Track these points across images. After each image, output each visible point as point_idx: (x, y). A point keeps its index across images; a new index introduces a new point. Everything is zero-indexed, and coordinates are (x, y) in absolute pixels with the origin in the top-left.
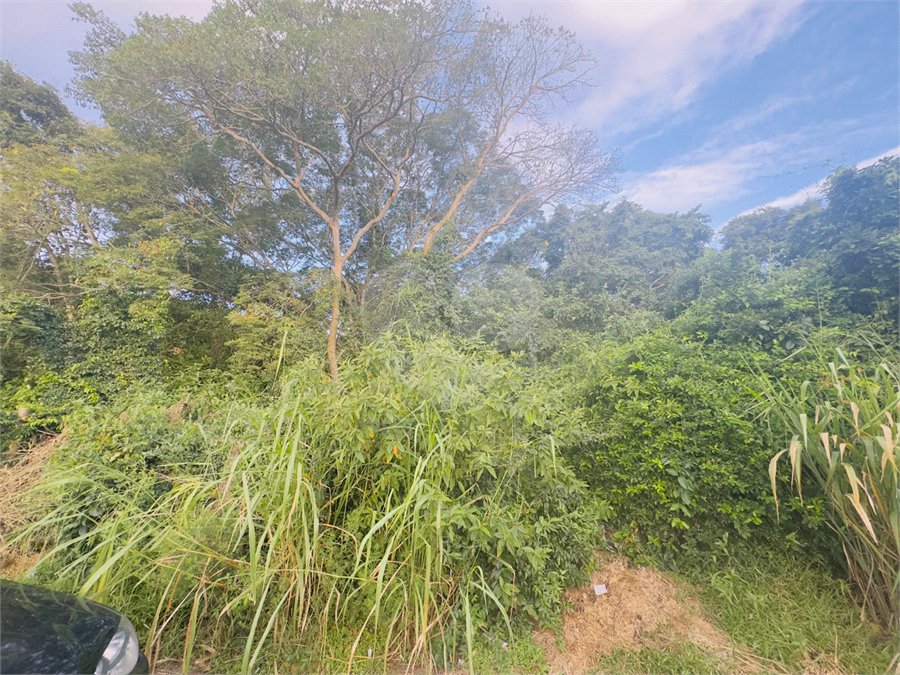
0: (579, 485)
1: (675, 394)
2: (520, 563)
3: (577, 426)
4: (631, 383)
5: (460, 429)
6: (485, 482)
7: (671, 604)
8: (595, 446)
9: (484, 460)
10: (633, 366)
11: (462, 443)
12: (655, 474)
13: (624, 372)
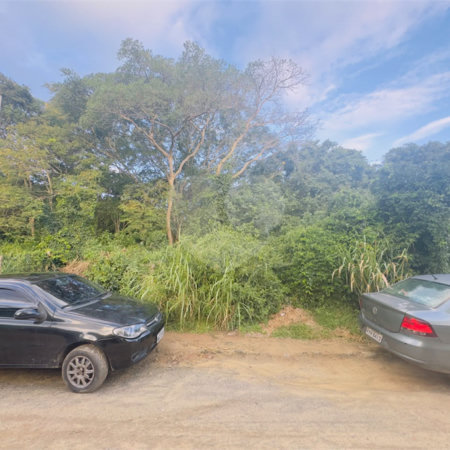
0: (278, 281)
1: (313, 250)
2: (256, 303)
3: (278, 260)
4: (300, 246)
5: (237, 260)
6: (245, 278)
7: (304, 318)
8: (285, 268)
9: (245, 270)
10: (302, 239)
11: (237, 265)
12: (303, 277)
13: (297, 241)
